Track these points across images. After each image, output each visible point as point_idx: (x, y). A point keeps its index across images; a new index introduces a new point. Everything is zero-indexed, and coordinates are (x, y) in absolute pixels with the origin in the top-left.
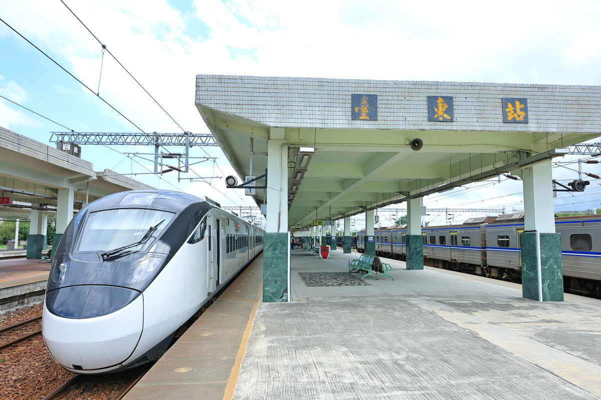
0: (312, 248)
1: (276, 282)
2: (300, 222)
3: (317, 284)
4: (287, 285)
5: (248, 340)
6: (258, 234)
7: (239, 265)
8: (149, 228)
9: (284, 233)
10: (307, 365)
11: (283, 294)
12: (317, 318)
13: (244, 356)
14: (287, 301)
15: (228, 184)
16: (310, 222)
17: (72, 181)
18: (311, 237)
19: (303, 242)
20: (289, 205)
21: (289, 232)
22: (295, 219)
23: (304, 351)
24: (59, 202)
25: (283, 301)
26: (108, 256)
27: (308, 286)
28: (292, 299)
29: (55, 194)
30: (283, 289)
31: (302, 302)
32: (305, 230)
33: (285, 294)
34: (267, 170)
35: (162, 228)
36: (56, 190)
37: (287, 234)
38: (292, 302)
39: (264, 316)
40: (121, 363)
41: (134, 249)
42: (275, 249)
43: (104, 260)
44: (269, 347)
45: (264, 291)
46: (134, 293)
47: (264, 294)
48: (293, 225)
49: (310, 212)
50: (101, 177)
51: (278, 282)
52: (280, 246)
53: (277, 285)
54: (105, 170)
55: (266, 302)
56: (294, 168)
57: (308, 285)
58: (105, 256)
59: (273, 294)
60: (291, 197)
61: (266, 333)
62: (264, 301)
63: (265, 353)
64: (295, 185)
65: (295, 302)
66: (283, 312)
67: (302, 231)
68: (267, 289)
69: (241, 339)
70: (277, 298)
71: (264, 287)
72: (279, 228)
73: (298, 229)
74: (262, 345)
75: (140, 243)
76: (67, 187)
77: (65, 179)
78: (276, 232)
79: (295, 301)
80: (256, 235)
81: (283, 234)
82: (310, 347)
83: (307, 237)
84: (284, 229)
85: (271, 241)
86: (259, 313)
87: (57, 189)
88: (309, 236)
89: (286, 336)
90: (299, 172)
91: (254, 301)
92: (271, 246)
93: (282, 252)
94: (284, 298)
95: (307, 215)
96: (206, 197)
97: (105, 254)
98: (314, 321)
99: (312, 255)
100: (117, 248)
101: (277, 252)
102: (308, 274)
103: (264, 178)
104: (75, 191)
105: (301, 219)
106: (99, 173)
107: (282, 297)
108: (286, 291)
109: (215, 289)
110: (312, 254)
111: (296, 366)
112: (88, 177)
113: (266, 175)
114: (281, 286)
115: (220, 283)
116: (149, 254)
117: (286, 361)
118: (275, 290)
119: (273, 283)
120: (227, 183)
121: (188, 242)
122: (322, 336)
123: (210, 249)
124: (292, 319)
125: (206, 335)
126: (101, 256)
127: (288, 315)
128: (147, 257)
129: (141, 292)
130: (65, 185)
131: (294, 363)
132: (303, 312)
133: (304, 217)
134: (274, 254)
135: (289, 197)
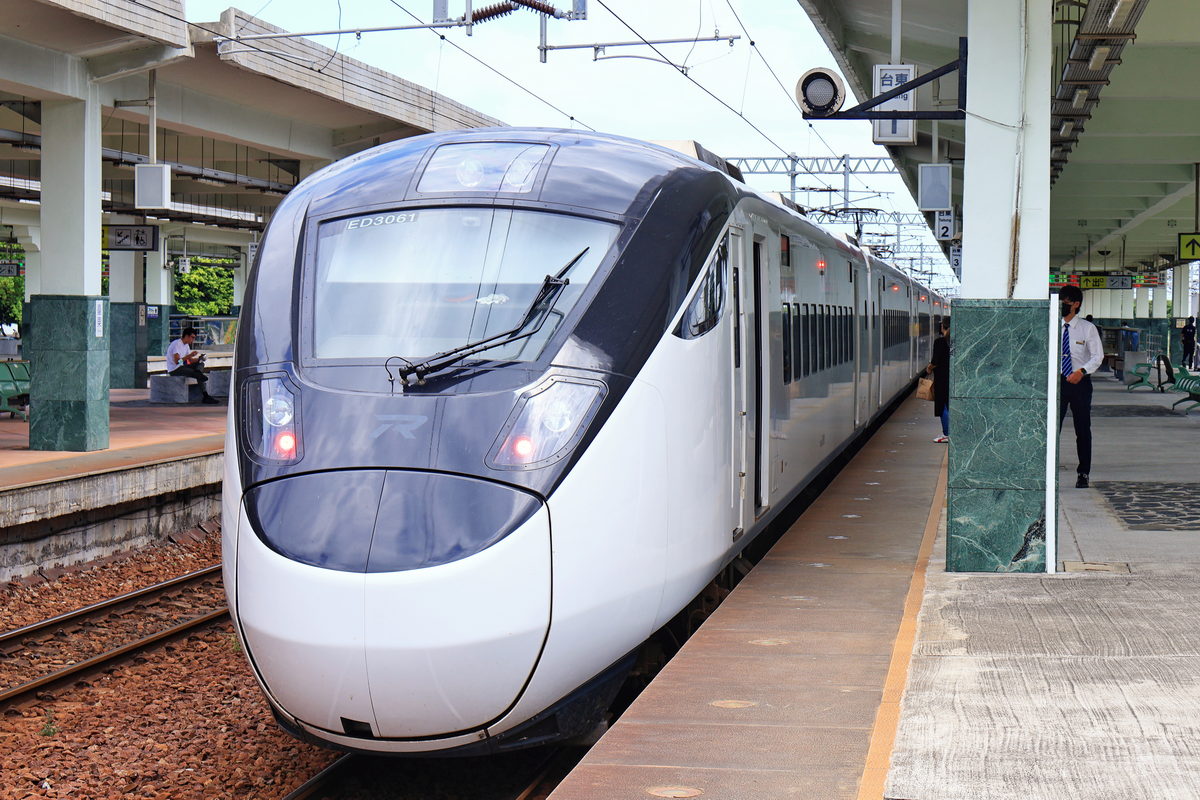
0: (1172, 379)
1: (999, 494)
2: (1110, 241)
3: (1174, 522)
4: (1043, 507)
5: (913, 658)
6: (895, 302)
7: (822, 443)
8: (541, 281)
9: (1036, 302)
10: (1108, 709)
11: (1027, 540)
12: (1159, 618)
13: (908, 685)
14: (1042, 568)
15: (810, 105)
16: (1166, 240)
17: (93, 67)
18: (1173, 321)
19: (1130, 348)
20: (1056, 165)
21: (1055, 297)
22: (1082, 223)
23: (1100, 685)
24: (47, 156)
25: (1026, 568)
26: (421, 375)
27: (1131, 528)
28: (1061, 566)
29: (30, 126)
30: (1029, 521)
31: (1103, 575)
32: (1141, 279)
33: (1033, 543)
34: (964, 42)
35: (585, 277)
36: (32, 109)
37: (1044, 307)
38: (1062, 575)
39: (957, 607)
40: (485, 726)
41: (497, 355)
42: (994, 366)
43: (407, 389)
44: (984, 674)
45: (953, 528)
46: (522, 500)
47: (949, 540)
48: (1073, 255)
49: (1165, 188)
50: (213, 46)
51: (1009, 496)
52: (1017, 350)
53: (1002, 507)
54: (225, 15)
55: (958, 570)
56: (1078, 23)
57: (1134, 524)
58: (413, 377)
59: (986, 542)
60: (1065, 131)
61: (970, 646)
62: (952, 566)
63: (975, 686)
64: (1082, 87)
65: (1076, 575)
66: (1025, 600)
67: (1123, 286)
68: (962, 520)
69: (889, 656)
70: (1004, 557)
71: (950, 515)
72: (1014, 279)
73: (1099, 279)
74: (961, 669)
75: (514, 334)
76: (77, 94)
77: (70, 57)
78: (1003, 294)
79: (1076, 571)
80: (886, 306)
81: (1028, 305)
82: (1122, 678)
83: (1151, 322)
84: (1035, 284)
85: (981, 333)
86: (936, 600)
87: (37, 104)
88: (1161, 313)
89: (1039, 655)
90: (1102, 42)
91: (913, 569)
92: (978, 353)
93: (1026, 375)
94: (1031, 557)
95: (1147, 202)
96: (697, 146)
97: (412, 370)
98: (1145, 625)
99: (1172, 413)
100: (447, 350)
101: (1005, 377)
102: (1139, 486)
103: (954, 75)
104: (103, 108)
105: (1120, 223)
106: (201, 26)
107: (1022, 554)
108: (1039, 530)
109: (752, 522)
110: (1169, 406)
111: (1072, 712)
112: (159, 47)
113: (960, 65)
114: (1020, 513)
115: (765, 502)
116: (552, 370)
117: (1039, 701)
118: (993, 524)
119: (989, 499)
120: (806, 101)
121: (678, 333)
122: (1170, 657)
123: (738, 365)
124: (1062, 618)
125: (766, 642)
126: (397, 376)
127: (1048, 609)
128: (550, 382)
129: (541, 498)
130: (70, 84)
131: (1066, 705)
132: (1103, 601)
133: (1132, 213)
134: (991, 382)
135: (1055, 129)
